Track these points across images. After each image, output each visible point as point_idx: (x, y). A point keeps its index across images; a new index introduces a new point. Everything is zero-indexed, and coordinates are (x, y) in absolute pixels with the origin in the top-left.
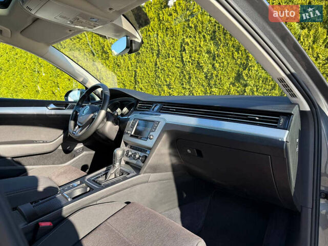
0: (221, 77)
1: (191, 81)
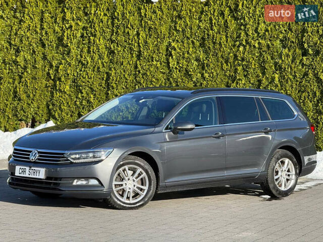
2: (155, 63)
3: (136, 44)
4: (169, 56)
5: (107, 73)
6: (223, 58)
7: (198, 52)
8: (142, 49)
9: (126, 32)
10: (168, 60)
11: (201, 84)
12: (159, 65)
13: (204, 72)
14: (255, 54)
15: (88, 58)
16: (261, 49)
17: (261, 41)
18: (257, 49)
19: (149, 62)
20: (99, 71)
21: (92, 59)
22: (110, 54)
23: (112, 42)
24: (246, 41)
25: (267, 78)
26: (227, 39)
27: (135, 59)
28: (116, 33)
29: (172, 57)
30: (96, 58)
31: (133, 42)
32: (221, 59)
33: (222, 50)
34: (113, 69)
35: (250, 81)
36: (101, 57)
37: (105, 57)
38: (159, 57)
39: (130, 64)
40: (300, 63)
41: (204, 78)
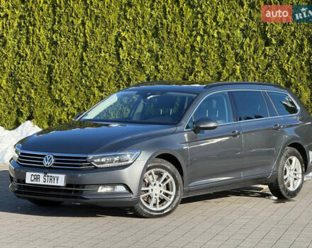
2: (103, 54)
3: (82, 35)
4: (119, 47)
5: (49, 66)
6: (179, 49)
7: (150, 42)
8: (88, 40)
9: (70, 20)
10: (117, 51)
11: (156, 77)
12: (107, 57)
13: (158, 64)
14: (213, 45)
15: (27, 50)
16: (221, 39)
17: (220, 31)
18: (216, 39)
19: (97, 53)
20: (40, 64)
21: (31, 51)
22: (52, 45)
23: (54, 32)
24: (204, 30)
25: (228, 70)
26: (183, 29)
27: (80, 50)
28: (58, 23)
29: (122, 48)
30: (37, 50)
31: (79, 32)
32: (176, 50)
33: (177, 40)
34: (56, 62)
35: (209, 74)
36: (41, 49)
37: (47, 48)
38: (107, 47)
39: (75, 56)
40: (262, 54)
41: (158, 71)
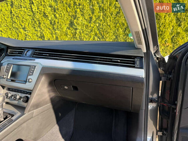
0: (61, 24)
1: (41, 26)
